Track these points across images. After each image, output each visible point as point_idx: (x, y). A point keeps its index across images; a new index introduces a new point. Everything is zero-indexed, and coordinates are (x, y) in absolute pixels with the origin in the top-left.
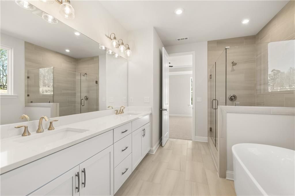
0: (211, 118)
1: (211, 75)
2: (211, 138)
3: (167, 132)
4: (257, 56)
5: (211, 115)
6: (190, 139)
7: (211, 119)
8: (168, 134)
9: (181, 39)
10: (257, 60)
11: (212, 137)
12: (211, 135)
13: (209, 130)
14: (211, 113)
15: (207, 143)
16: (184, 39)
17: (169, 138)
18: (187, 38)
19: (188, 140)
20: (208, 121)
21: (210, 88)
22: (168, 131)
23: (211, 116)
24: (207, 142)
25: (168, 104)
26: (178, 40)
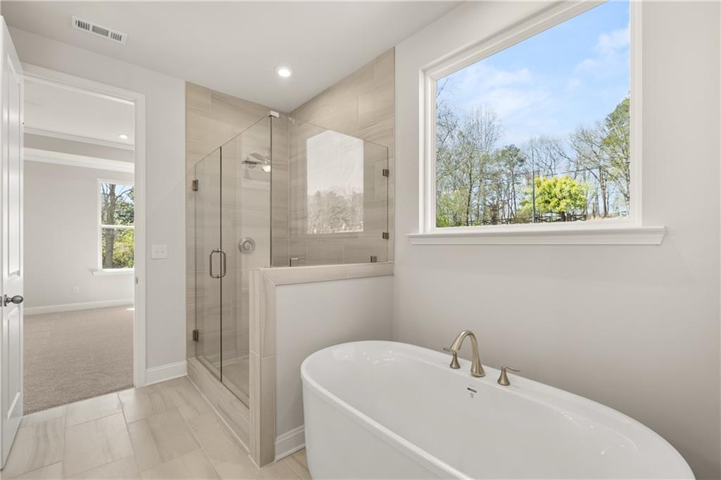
0: (196, 302)
1: (195, 183)
2: (197, 359)
3: (18, 394)
4: (290, 158)
5: (196, 295)
6: (124, 385)
7: (196, 305)
8: (22, 398)
9: (95, 29)
10: (290, 165)
11: (200, 357)
12: (196, 351)
13: (191, 338)
14: (196, 288)
15: (185, 377)
16: (106, 33)
17: (25, 413)
18: (119, 38)
19: (116, 390)
20: (188, 313)
21: (195, 218)
22: (19, 391)
23: (196, 297)
24: (186, 374)
25: (18, 273)
26: (80, 24)
